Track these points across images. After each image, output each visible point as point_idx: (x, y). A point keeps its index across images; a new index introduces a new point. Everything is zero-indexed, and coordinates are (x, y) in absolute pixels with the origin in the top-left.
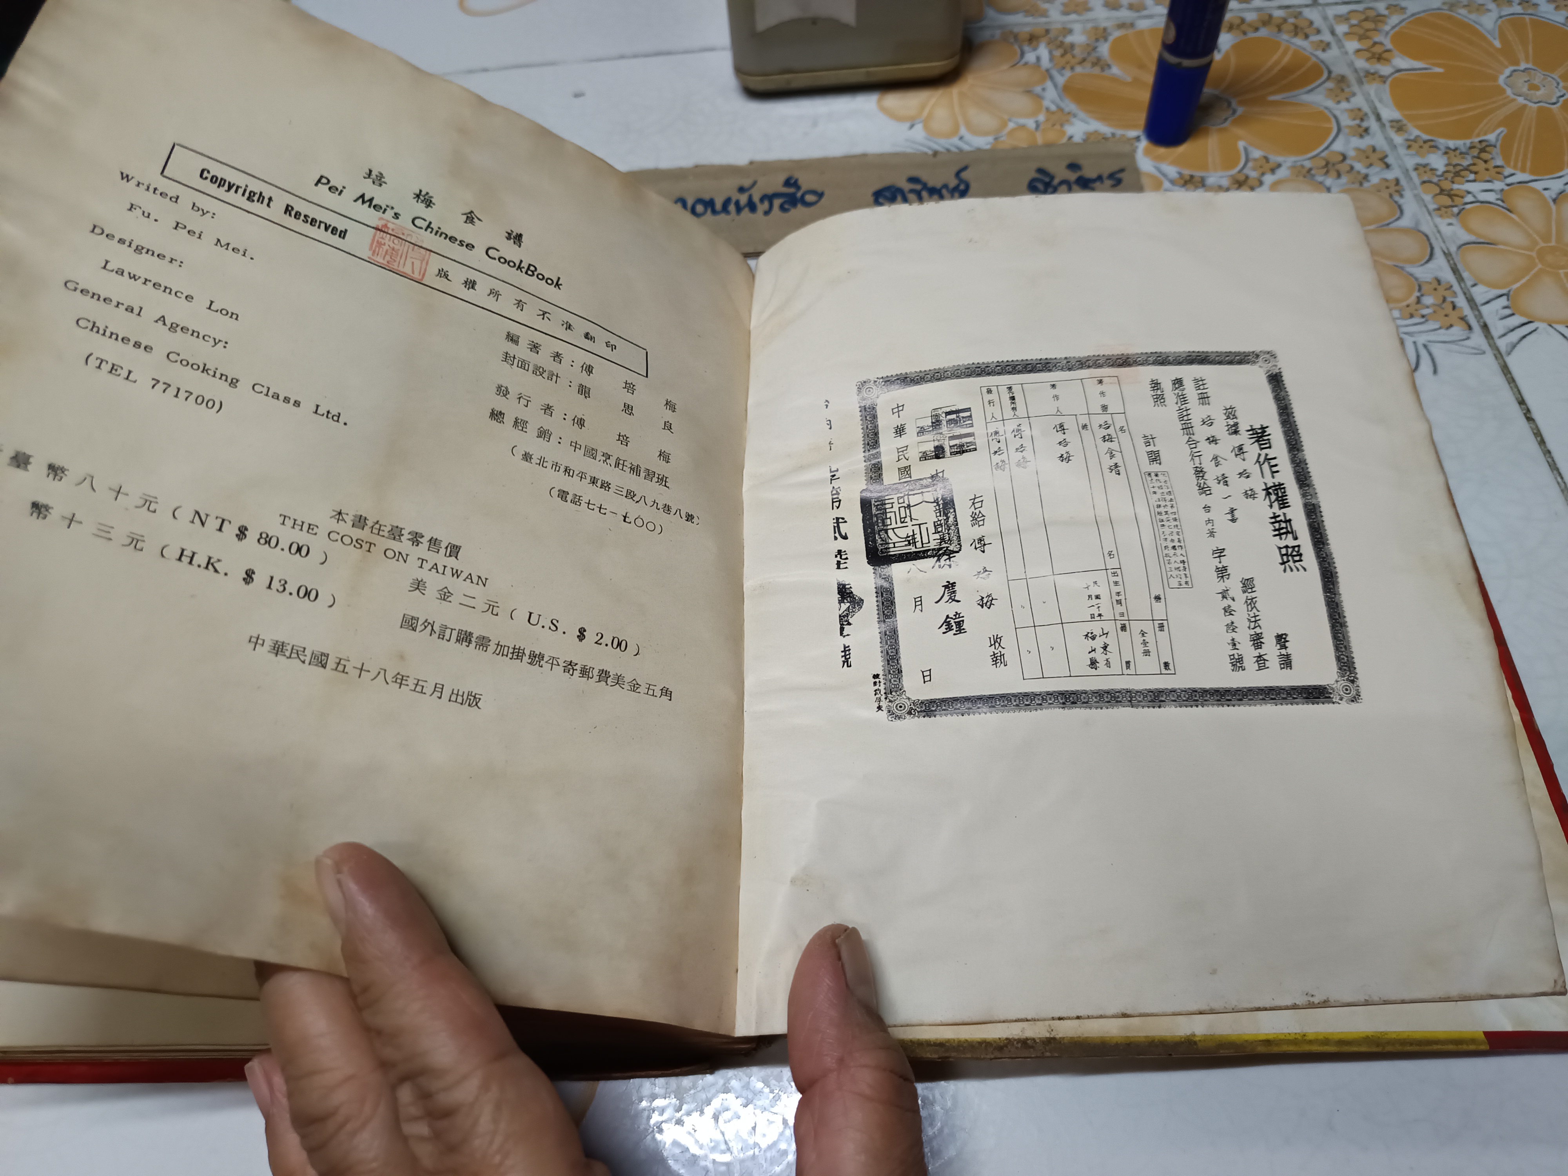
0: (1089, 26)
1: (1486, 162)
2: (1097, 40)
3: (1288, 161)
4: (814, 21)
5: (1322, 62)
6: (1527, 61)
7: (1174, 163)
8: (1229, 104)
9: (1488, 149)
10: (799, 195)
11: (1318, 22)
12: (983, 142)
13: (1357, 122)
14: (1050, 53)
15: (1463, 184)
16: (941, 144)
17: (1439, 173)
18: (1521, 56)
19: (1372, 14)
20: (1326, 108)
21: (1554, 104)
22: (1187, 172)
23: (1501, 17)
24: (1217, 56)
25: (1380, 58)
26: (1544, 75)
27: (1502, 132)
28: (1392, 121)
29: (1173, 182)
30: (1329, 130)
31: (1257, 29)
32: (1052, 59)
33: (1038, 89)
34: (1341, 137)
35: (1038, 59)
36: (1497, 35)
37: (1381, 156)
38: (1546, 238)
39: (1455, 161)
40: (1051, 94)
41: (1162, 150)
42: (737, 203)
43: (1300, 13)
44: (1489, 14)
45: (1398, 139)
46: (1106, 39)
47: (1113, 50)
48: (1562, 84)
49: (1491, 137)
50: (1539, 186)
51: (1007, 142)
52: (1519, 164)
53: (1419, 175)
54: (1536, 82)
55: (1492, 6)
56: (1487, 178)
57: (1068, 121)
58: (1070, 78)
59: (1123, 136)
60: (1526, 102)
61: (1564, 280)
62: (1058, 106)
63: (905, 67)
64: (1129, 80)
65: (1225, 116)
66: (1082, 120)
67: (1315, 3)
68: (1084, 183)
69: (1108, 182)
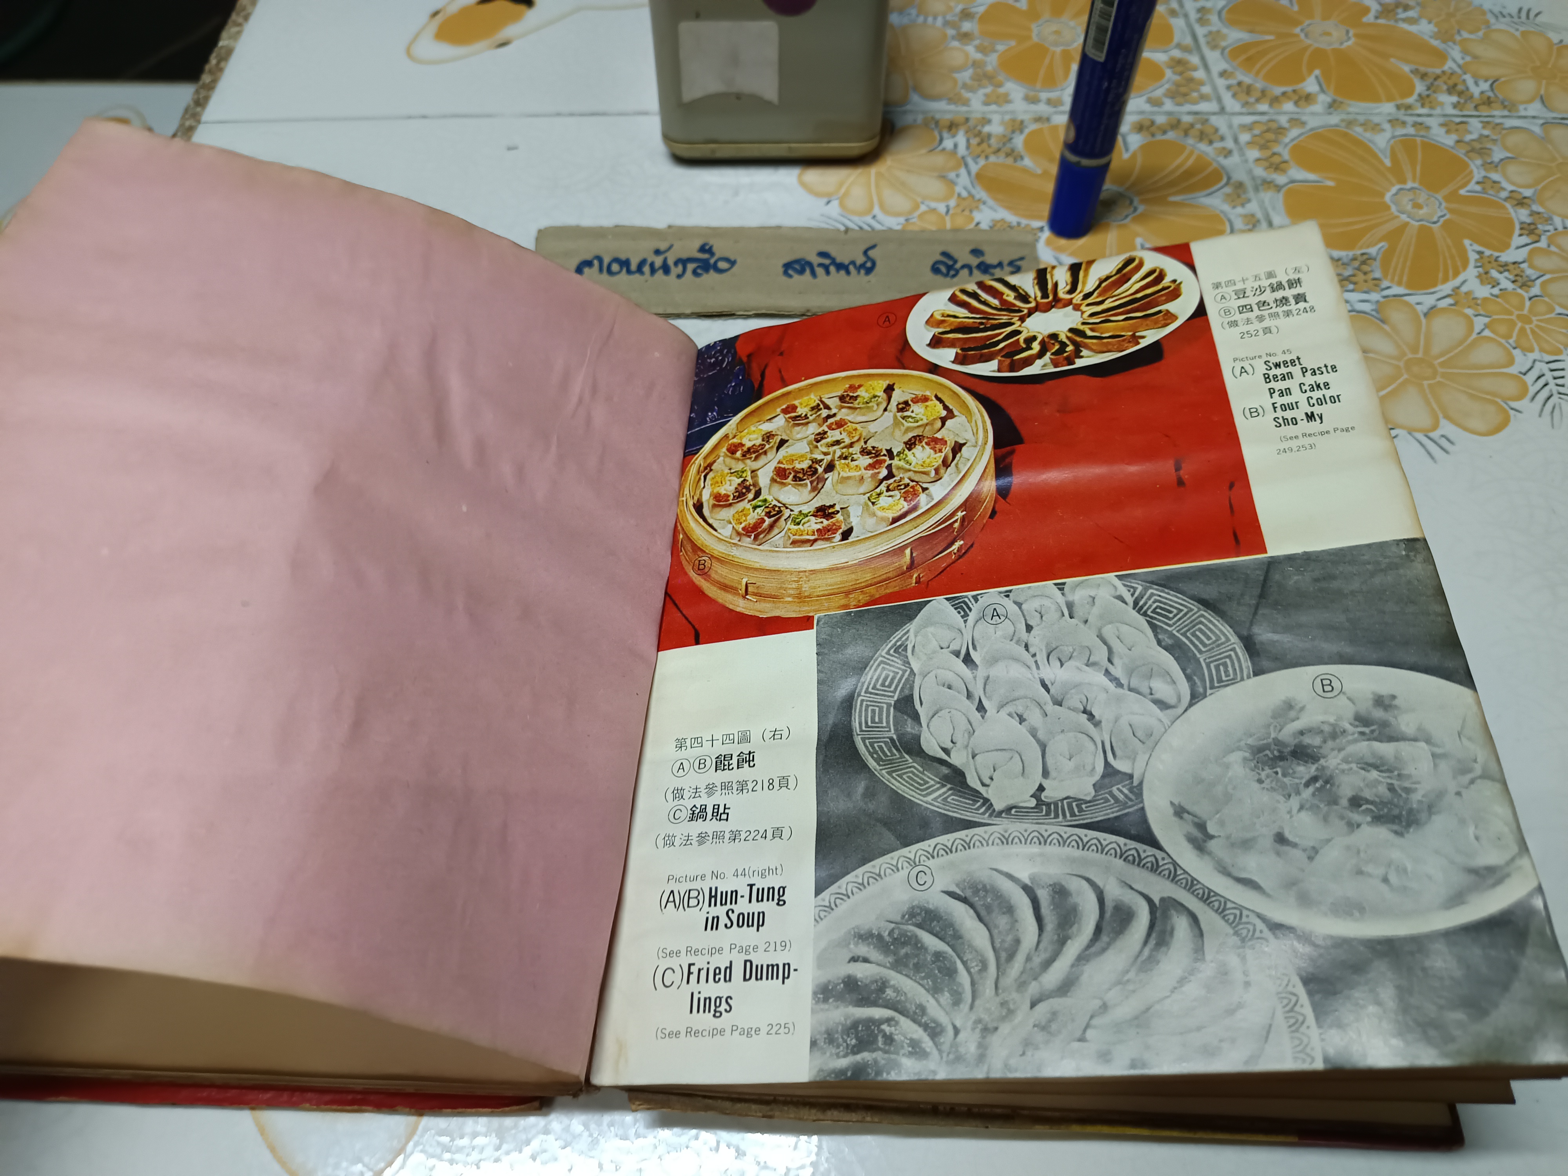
0: (1007, 117)
1: (1365, 273)
2: (1013, 132)
4: (739, 96)
5: (1223, 168)
6: (1414, 180)
7: (1071, 252)
8: (1131, 202)
9: (1369, 261)
10: (712, 261)
11: (1224, 129)
12: (894, 223)
13: (1250, 227)
14: (968, 141)
16: (855, 221)
18: (1409, 175)
19: (1274, 126)
20: (1222, 212)
21: (1435, 223)
23: (1393, 137)
25: (1279, 167)
26: (1428, 195)
27: (1383, 246)
31: (1165, 132)
32: (968, 147)
33: (952, 175)
35: (956, 146)
36: (1388, 153)
38: (1415, 350)
40: (963, 180)
41: (1063, 242)
42: (652, 265)
43: (1207, 120)
44: (1383, 134)
46: (1021, 131)
47: (1026, 142)
48: (1444, 204)
49: (1373, 251)
50: (1412, 300)
51: (917, 224)
52: (1396, 278)
54: (1421, 201)
55: (1387, 126)
56: (1365, 289)
57: (977, 207)
58: (984, 166)
59: (1027, 225)
60: (1408, 220)
61: (1427, 391)
62: (969, 193)
63: (825, 145)
64: (1039, 171)
65: (1125, 213)
66: (991, 208)
67: (1222, 111)
68: (985, 269)
69: (1008, 269)
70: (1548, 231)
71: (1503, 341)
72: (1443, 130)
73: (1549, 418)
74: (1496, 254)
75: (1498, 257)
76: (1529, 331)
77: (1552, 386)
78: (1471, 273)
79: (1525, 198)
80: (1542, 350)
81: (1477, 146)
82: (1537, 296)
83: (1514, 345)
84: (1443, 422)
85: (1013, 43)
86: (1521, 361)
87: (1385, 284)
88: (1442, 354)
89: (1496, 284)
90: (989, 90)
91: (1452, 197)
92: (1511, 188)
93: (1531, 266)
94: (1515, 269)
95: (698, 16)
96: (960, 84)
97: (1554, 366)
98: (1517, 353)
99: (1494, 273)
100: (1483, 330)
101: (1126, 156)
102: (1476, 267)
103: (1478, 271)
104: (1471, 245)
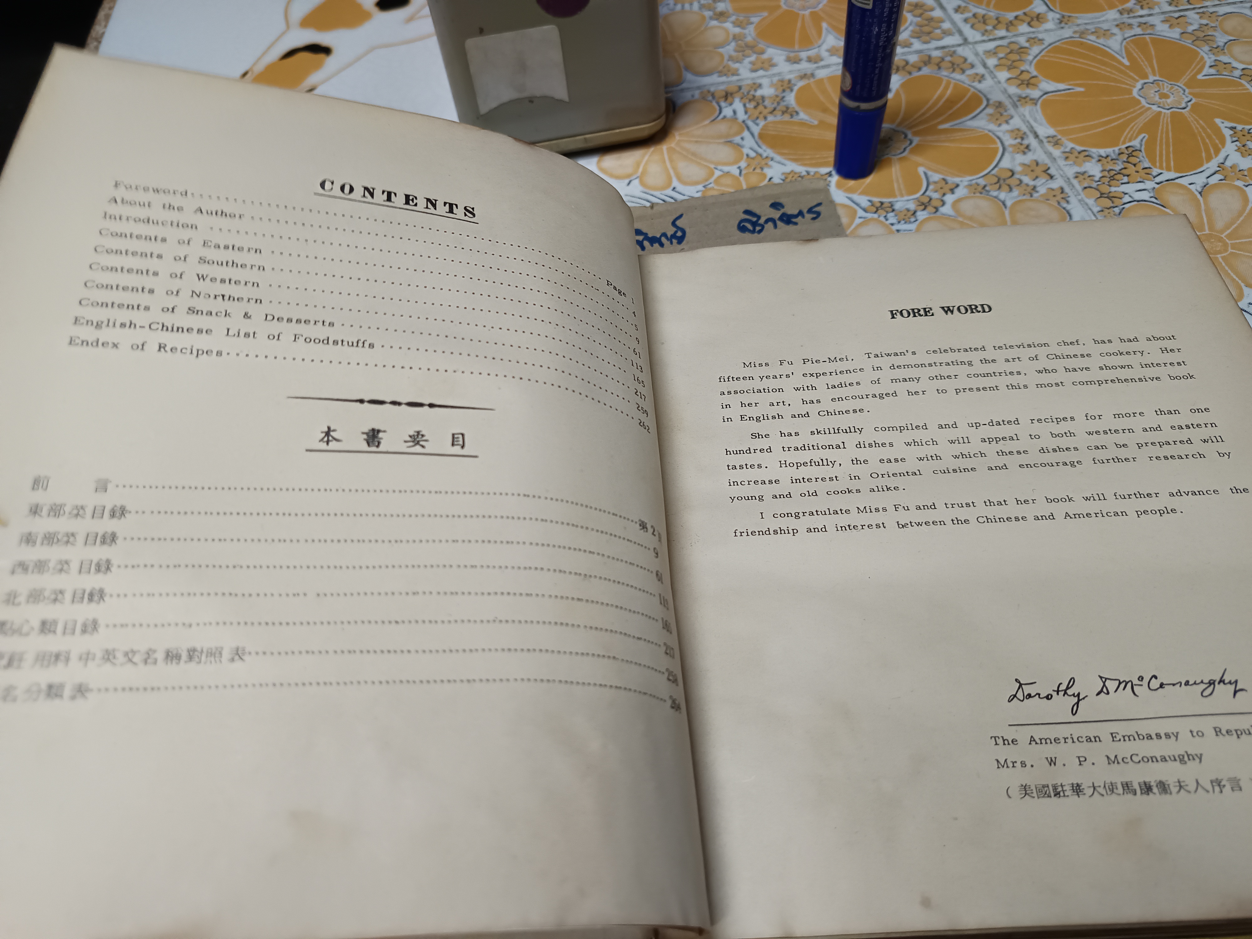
0: (775, 79)
1: (1135, 165)
2: (784, 91)
3: (964, 181)
4: (531, 100)
5: (980, 91)
6: (1154, 75)
7: (864, 192)
8: (906, 136)
9: (1134, 154)
11: (971, 58)
12: (694, 191)
13: (1019, 140)
14: (745, 105)
15: (1119, 186)
16: (658, 196)
17: (1097, 179)
18: (1149, 70)
19: (1015, 47)
20: (990, 131)
21: (1184, 108)
22: (876, 200)
23: (1124, 39)
24: (890, 96)
25: (1029, 83)
27: (1144, 137)
28: (1048, 137)
29: (865, 210)
30: (996, 151)
31: (920, 69)
32: (746, 112)
33: (737, 139)
34: (1007, 155)
35: (735, 112)
36: (1124, 55)
37: (1044, 168)
38: (1200, 227)
39: (1109, 167)
40: (749, 141)
41: (851, 183)
43: (954, 52)
44: (1114, 37)
45: (1056, 152)
46: (792, 90)
47: (798, 99)
48: (1187, 91)
49: (1136, 143)
50: (1184, 181)
51: (715, 190)
52: (1164, 165)
53: (1080, 182)
54: (1165, 91)
55: (1115, 30)
56: (1139, 180)
57: (766, 164)
58: (765, 126)
59: (816, 173)
60: (1159, 110)
61: (1223, 264)
62: (756, 152)
63: (618, 131)
64: (816, 123)
65: (904, 147)
66: (779, 163)
67: (966, 41)
68: (787, 219)
69: (809, 216)
72: (1166, 26)
74: (1248, 127)
78: (1230, 148)
81: (1201, 35)
84: (1246, 291)
85: (765, 14)
87: (1155, 171)
88: (1227, 227)
90: (753, 58)
91: (1192, 83)
92: (1242, 66)
95: (482, 32)
96: (726, 57)
102: (1233, 142)
103: (1236, 145)
104: (1223, 123)
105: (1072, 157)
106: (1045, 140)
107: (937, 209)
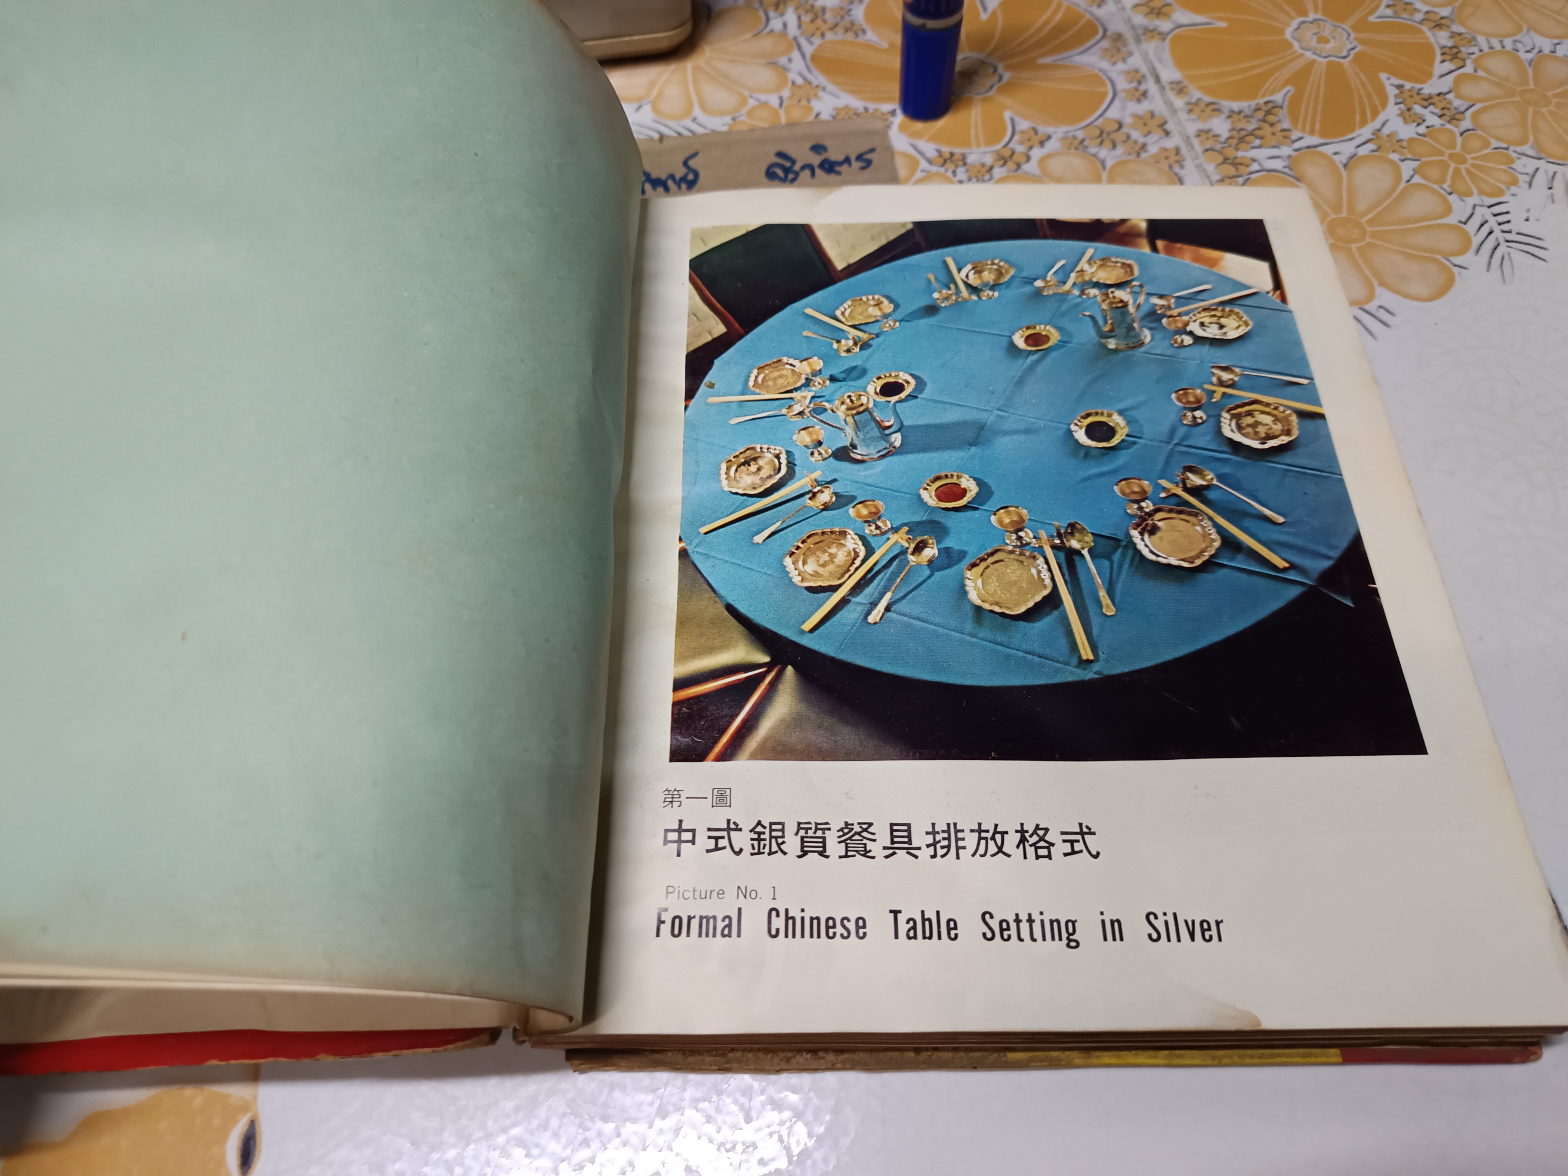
1: (1272, 125)
2: (851, 2)
3: (1058, 132)
5: (1097, 19)
6: (1316, 12)
7: (932, 139)
8: (995, 70)
9: (1274, 111)
12: (719, 124)
13: (1134, 84)
14: (799, 18)
15: (1247, 151)
16: (671, 127)
17: (1222, 139)
18: (1310, 6)
20: (1101, 70)
21: (1344, 57)
22: (946, 150)
25: (1159, 12)
26: (1334, 26)
27: (1289, 91)
28: (1172, 83)
29: (930, 162)
30: (1104, 95)
32: (800, 26)
33: (783, 60)
34: (1117, 102)
35: (785, 25)
37: (1160, 122)
38: (1338, 208)
39: (1240, 126)
40: (797, 64)
41: (919, 125)
45: (1179, 103)
46: (861, 3)
47: (868, 14)
48: (1353, 35)
49: (1278, 97)
50: (1328, 150)
51: (745, 122)
52: (1308, 127)
53: (1201, 142)
54: (1326, 34)
56: (1273, 144)
57: (816, 95)
58: (821, 46)
59: (876, 110)
60: (1314, 57)
61: (1357, 256)
62: (805, 79)
63: (627, 39)
64: (885, 45)
65: (989, 83)
66: (832, 94)
68: (829, 167)
69: (856, 165)
70: (1473, 53)
71: (1436, 187)
73: (1499, 271)
74: (1418, 86)
75: (1420, 89)
76: (1464, 173)
77: (1497, 233)
78: (1392, 111)
79: (1442, 18)
80: (1481, 193)
82: (1468, 130)
83: (1449, 190)
84: (1379, 290)
86: (1460, 208)
88: (1369, 211)
89: (1421, 121)
91: (1361, 26)
92: (1425, 8)
93: (1458, 96)
94: (1440, 101)
97: (1496, 209)
98: (1453, 198)
99: (1418, 109)
100: (1412, 177)
101: (984, 17)
102: (1397, 104)
103: (1400, 109)
104: (1389, 79)
105: (1197, 110)
106: (1167, 87)
107: (1019, 166)
